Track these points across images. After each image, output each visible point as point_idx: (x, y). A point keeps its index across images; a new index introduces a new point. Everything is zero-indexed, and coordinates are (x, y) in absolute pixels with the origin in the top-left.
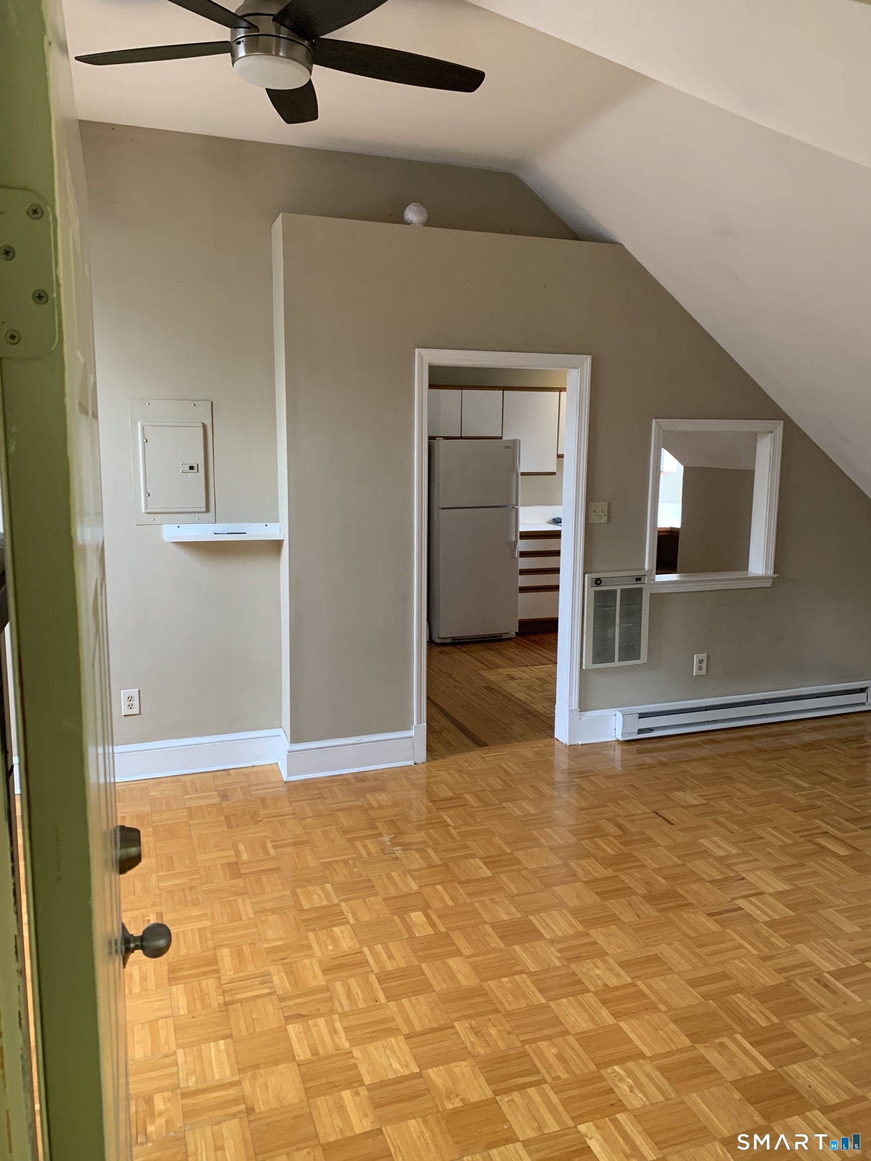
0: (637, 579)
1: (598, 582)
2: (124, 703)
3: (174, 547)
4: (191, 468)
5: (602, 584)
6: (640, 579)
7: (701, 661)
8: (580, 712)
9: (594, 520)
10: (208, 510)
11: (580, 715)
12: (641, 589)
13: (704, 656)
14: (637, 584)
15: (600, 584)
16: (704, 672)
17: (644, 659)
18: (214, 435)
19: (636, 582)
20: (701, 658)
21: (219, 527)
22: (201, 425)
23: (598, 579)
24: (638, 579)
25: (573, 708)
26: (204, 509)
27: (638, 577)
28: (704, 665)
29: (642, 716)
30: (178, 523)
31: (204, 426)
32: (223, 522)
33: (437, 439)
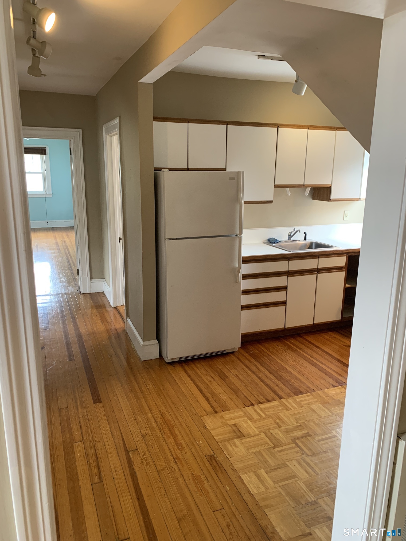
33: (162, 170)
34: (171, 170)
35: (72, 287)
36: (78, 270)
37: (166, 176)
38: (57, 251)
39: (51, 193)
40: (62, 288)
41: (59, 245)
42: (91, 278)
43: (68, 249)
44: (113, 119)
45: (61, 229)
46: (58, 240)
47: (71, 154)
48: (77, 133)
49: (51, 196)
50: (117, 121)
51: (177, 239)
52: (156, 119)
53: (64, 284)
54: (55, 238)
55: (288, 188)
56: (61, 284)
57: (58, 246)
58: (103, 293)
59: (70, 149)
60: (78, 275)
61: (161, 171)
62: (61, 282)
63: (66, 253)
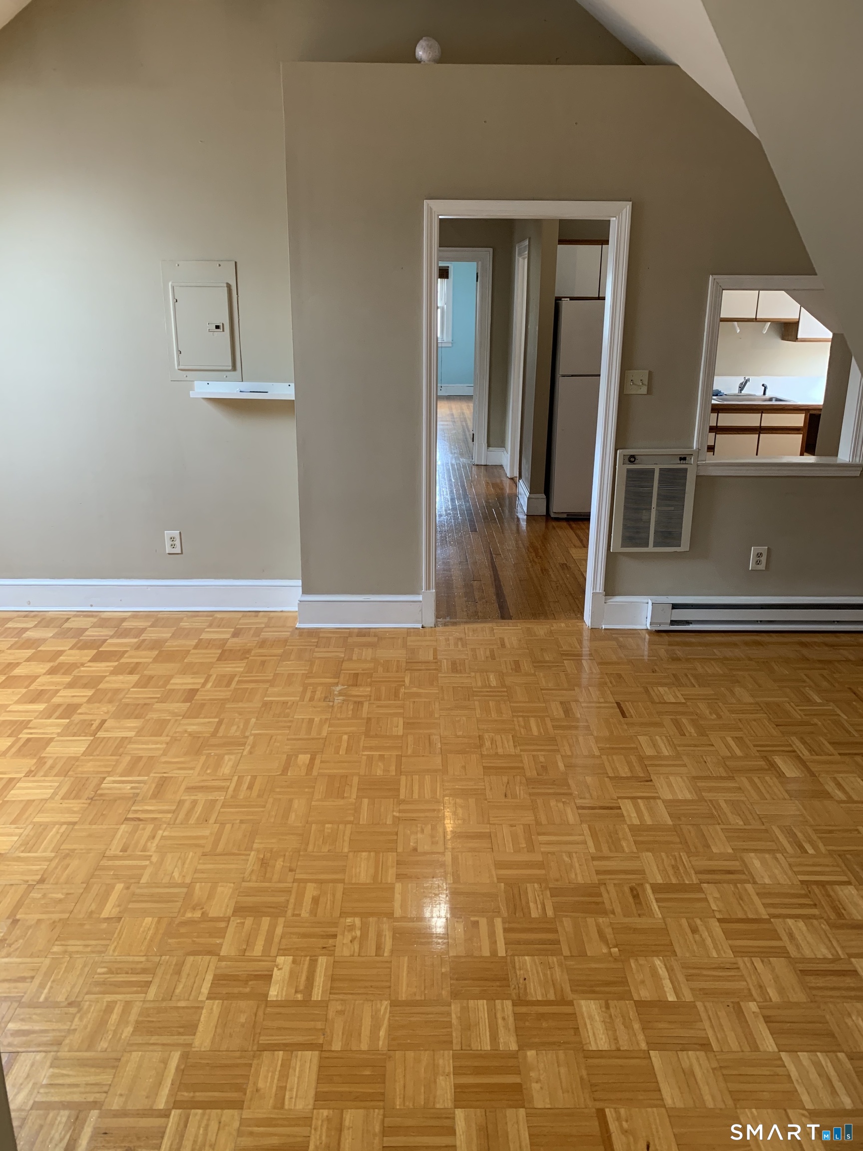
0: (681, 459)
1: (632, 459)
2: (168, 543)
3: (205, 403)
4: (217, 327)
5: (635, 462)
6: (684, 459)
7: (759, 555)
8: (606, 595)
9: (631, 390)
10: (234, 368)
11: (606, 599)
12: (686, 470)
13: (764, 549)
14: (680, 464)
15: (634, 461)
16: (762, 567)
17: (685, 546)
18: (239, 295)
19: (679, 462)
20: (760, 551)
21: (246, 385)
22: (225, 285)
23: (633, 456)
24: (683, 459)
25: (598, 591)
26: (230, 368)
27: (683, 456)
28: (764, 559)
29: (675, 606)
30: (208, 380)
31: (229, 286)
32: (249, 380)
33: (563, 299)
34: (572, 299)
35: (466, 458)
36: (473, 434)
37: (565, 304)
38: (451, 423)
39: (450, 340)
40: (452, 458)
41: (455, 416)
42: (489, 446)
43: (466, 421)
44: (524, 240)
45: (460, 399)
46: (454, 411)
47: (477, 281)
48: (487, 254)
49: (450, 345)
50: (527, 243)
51: (572, 376)
52: (561, 242)
53: (456, 455)
54: (451, 409)
55: (736, 323)
56: (451, 455)
57: (454, 418)
58: (501, 466)
59: (477, 274)
60: (473, 441)
61: (561, 300)
62: (452, 453)
63: (463, 426)
